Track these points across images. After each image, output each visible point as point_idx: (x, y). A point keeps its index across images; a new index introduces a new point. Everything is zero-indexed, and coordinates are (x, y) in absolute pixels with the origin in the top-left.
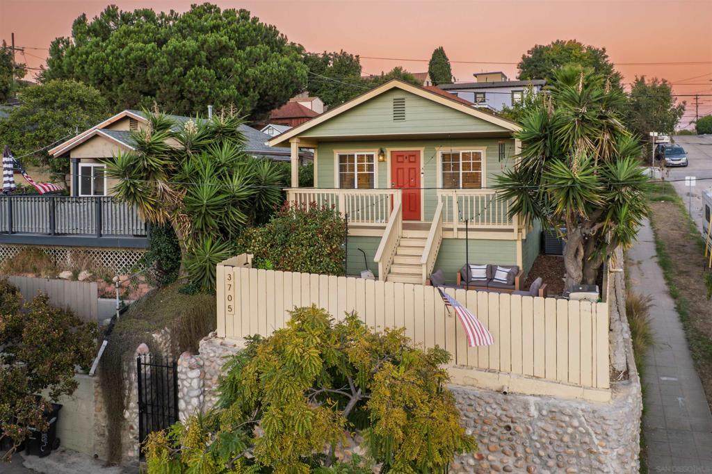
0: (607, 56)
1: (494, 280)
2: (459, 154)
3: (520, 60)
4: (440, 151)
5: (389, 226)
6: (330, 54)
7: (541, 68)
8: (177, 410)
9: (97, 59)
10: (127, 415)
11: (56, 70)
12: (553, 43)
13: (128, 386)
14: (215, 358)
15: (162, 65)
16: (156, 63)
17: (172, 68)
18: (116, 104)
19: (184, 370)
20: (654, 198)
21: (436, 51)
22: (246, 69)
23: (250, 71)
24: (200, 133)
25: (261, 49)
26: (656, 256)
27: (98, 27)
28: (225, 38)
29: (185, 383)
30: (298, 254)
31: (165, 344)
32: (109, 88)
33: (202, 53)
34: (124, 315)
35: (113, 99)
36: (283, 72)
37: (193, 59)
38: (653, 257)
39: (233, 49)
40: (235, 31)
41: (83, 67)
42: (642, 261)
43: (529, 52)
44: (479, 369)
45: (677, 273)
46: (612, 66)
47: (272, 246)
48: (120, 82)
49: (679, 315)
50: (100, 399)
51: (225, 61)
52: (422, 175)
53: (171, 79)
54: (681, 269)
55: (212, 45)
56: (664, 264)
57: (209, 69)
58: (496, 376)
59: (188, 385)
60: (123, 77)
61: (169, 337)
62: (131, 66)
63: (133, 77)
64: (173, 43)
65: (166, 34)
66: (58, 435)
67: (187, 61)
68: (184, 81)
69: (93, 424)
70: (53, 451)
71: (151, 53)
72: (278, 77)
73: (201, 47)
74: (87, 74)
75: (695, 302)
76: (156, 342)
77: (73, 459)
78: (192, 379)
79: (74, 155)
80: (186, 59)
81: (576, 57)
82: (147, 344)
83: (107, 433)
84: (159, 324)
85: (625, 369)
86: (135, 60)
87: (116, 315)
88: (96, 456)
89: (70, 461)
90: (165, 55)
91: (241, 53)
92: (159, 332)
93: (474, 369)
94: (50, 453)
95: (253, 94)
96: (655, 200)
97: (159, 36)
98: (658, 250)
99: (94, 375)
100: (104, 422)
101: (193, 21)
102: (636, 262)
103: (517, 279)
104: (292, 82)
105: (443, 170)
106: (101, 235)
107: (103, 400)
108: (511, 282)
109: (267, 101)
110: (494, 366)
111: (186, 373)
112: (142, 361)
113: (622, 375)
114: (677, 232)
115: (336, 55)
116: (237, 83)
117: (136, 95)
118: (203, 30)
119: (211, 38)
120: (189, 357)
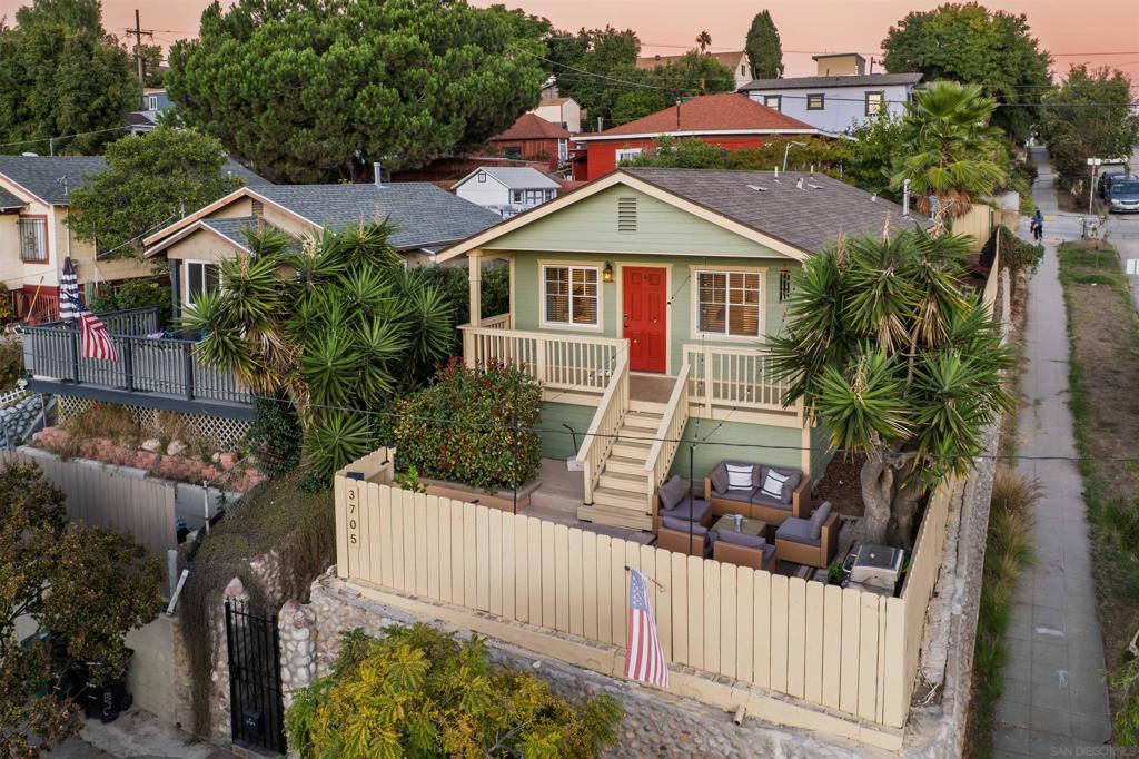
0: (1027, 28)
1: (763, 492)
2: (724, 276)
3: (886, 36)
4: (695, 271)
5: (608, 392)
6: (591, 32)
7: (918, 50)
8: (279, 681)
9: (231, 75)
10: (215, 677)
11: (176, 88)
12: (939, 8)
13: (215, 639)
14: (330, 614)
15: (320, 84)
16: (313, 81)
17: (335, 88)
18: (259, 139)
19: (287, 627)
20: (1080, 278)
21: (758, 17)
22: (446, 84)
23: (452, 87)
24: (327, 254)
25: (470, 50)
26: (1067, 391)
27: (235, 20)
28: (415, 38)
29: (289, 645)
30: (466, 442)
31: (270, 575)
32: (249, 116)
33: (379, 62)
34: (218, 525)
35: (256, 132)
36: (502, 86)
37: (367, 72)
38: (1061, 392)
39: (426, 55)
40: (432, 25)
41: (212, 86)
42: (1042, 399)
43: (900, 23)
44: (706, 676)
45: (1096, 426)
46: (1035, 43)
47: (429, 427)
48: (264, 108)
49: (1087, 508)
50: (180, 647)
51: (414, 73)
52: (668, 307)
53: (335, 105)
54: (1104, 418)
55: (394, 51)
56: (1078, 408)
57: (390, 86)
58: (727, 688)
59: (293, 649)
60: (267, 101)
61: (276, 564)
62: (277, 85)
63: (281, 99)
64: (337, 48)
65: (330, 33)
66: (130, 690)
67: (356, 77)
68: (354, 106)
69: (173, 681)
70: (121, 713)
71: (304, 67)
72: (494, 94)
73: (377, 55)
74: (217, 95)
75: (1117, 485)
76: (256, 573)
77: (148, 728)
78: (298, 641)
79: (172, 255)
80: (355, 74)
81: (976, 30)
82: (242, 579)
83: (191, 698)
84: (263, 545)
85: (939, 681)
86: (284, 76)
87: (205, 527)
88: (179, 725)
89: (142, 731)
90: (326, 70)
91: (438, 60)
92: (261, 558)
93: (698, 673)
94: (117, 717)
95: (459, 122)
96: (1082, 281)
97: (320, 35)
98: (1072, 379)
99: (173, 615)
100: (186, 682)
101: (368, 12)
102: (1031, 401)
103: (796, 496)
104: (517, 98)
105: (701, 300)
106: (193, 397)
107: (185, 650)
108: (786, 500)
109: (480, 128)
110: (728, 672)
111: (289, 632)
112: (232, 608)
113: (932, 693)
114: (1110, 345)
115: (598, 33)
116: (433, 105)
117: (286, 128)
118: (382, 26)
119: (393, 39)
120: (293, 610)
